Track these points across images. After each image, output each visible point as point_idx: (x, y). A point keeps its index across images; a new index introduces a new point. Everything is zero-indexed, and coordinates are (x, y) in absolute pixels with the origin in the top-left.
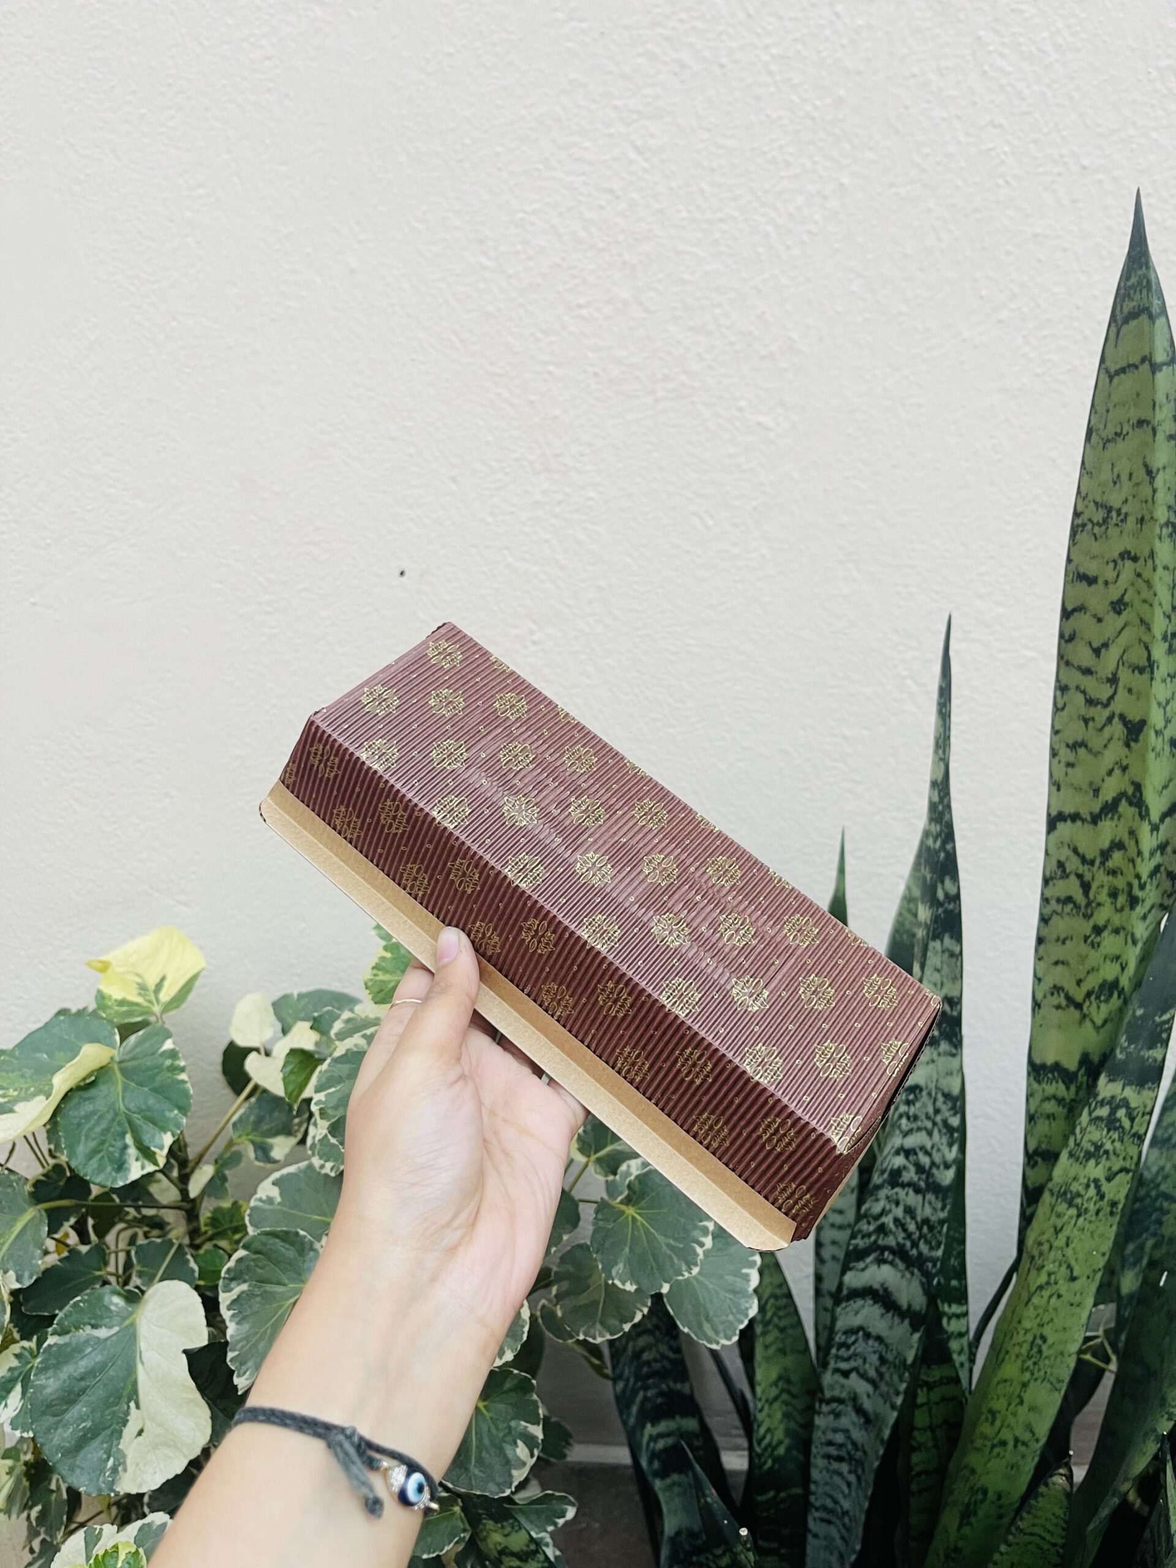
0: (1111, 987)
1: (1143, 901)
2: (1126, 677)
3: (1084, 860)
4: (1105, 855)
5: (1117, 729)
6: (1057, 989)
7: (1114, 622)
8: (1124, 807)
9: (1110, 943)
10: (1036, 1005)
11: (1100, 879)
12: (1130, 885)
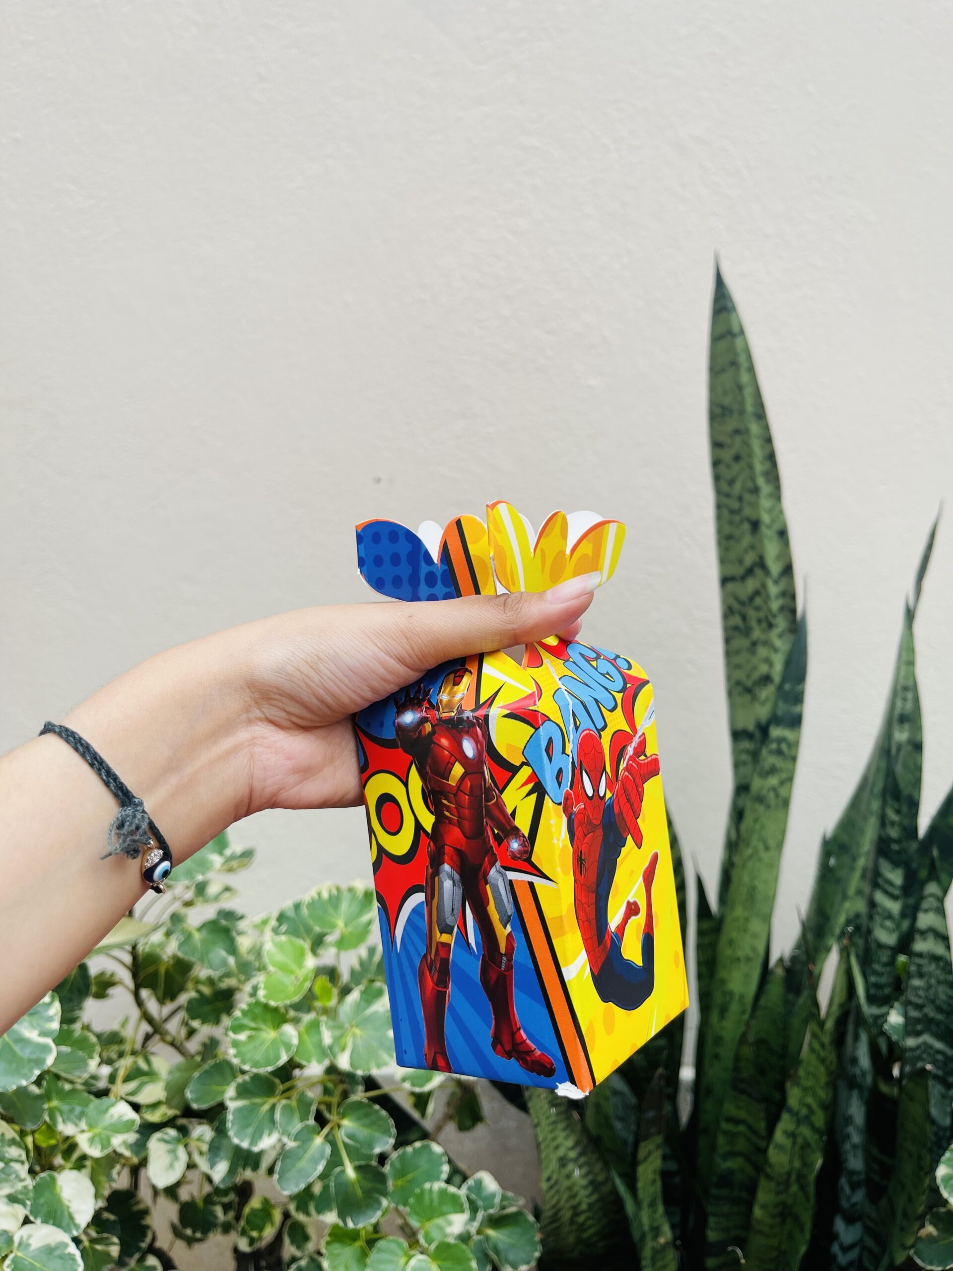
0: (766, 679)
1: (776, 626)
2: (747, 497)
3: (743, 603)
4: (751, 599)
5: (746, 527)
6: (738, 683)
7: (736, 467)
8: (759, 572)
9: (762, 651)
10: (730, 694)
11: (752, 614)
12: (766, 617)
